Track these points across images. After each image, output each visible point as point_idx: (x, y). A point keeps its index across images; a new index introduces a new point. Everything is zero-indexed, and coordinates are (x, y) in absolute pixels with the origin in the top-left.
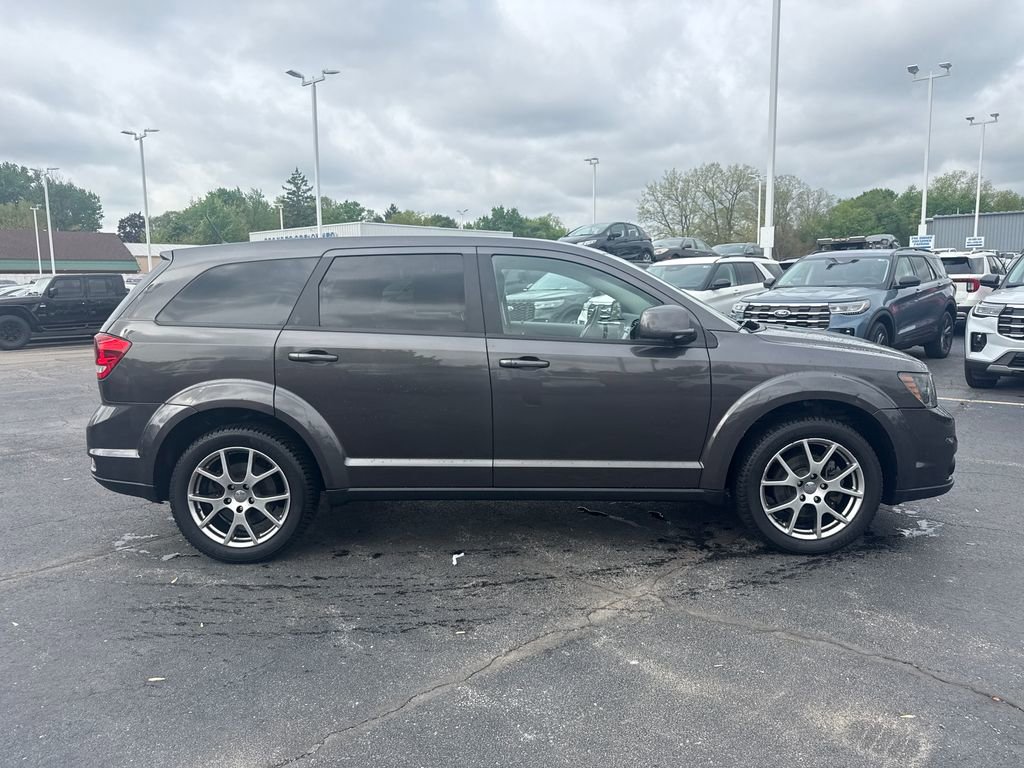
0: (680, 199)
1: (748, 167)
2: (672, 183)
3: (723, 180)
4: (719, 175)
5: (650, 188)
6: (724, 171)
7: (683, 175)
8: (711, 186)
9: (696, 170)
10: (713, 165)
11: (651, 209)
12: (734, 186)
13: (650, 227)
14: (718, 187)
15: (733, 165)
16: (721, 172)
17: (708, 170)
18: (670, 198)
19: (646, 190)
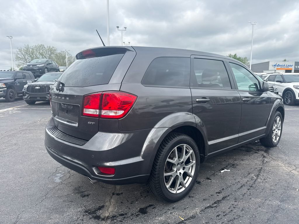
0: (31, 55)
1: (53, 47)
2: (28, 49)
3: (46, 50)
4: (44, 48)
5: (20, 50)
6: (46, 47)
7: (31, 47)
8: (42, 52)
9: (36, 46)
10: (42, 45)
11: (20, 57)
12: (49, 52)
13: (21, 63)
14: (44, 52)
15: (49, 46)
16: (45, 48)
17: (40, 47)
18: (27, 54)
19: (18, 50)
